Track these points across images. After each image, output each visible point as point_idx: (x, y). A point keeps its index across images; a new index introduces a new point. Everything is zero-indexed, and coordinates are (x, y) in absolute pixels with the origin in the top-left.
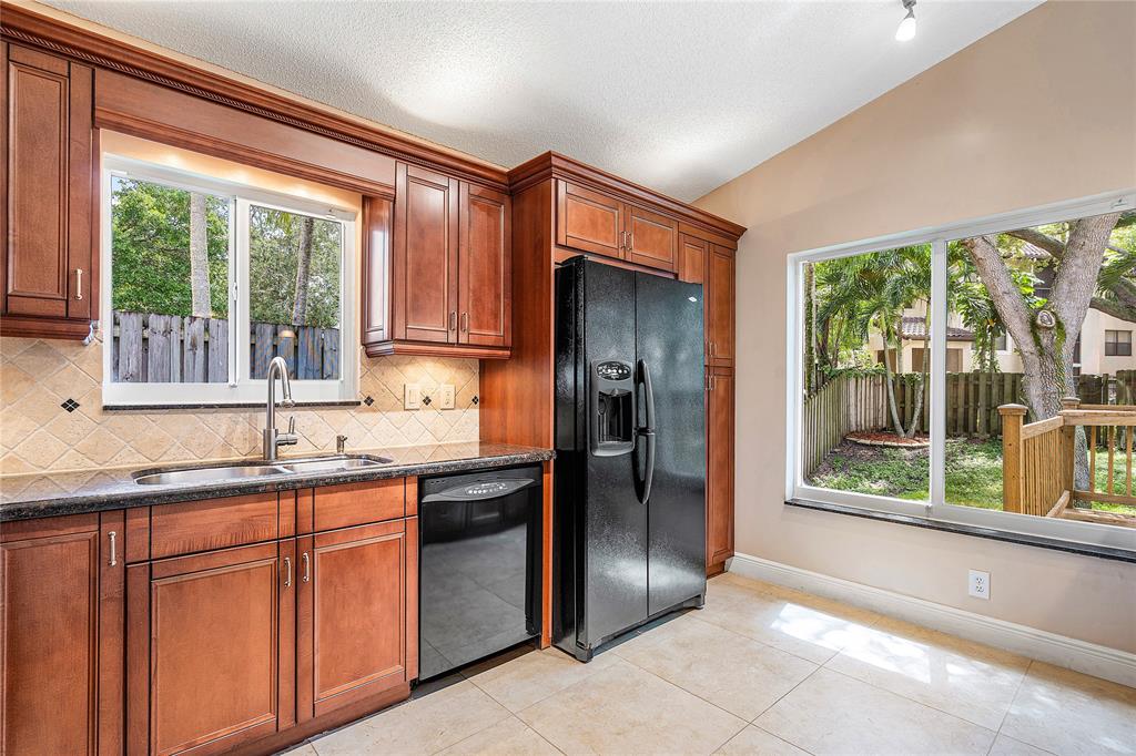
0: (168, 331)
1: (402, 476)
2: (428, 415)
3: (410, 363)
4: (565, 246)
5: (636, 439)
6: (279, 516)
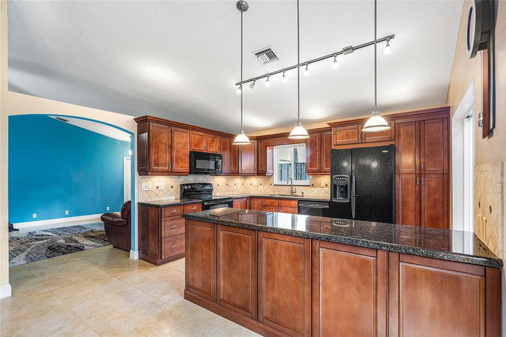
1: (294, 199)
3: (322, 176)
4: (336, 145)
5: (350, 199)
6: (276, 203)
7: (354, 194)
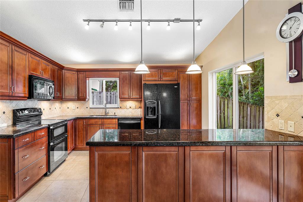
0: (114, 94)
1: (116, 118)
2: (130, 110)
4: (145, 81)
5: (158, 116)
6: (100, 122)
7: (160, 113)
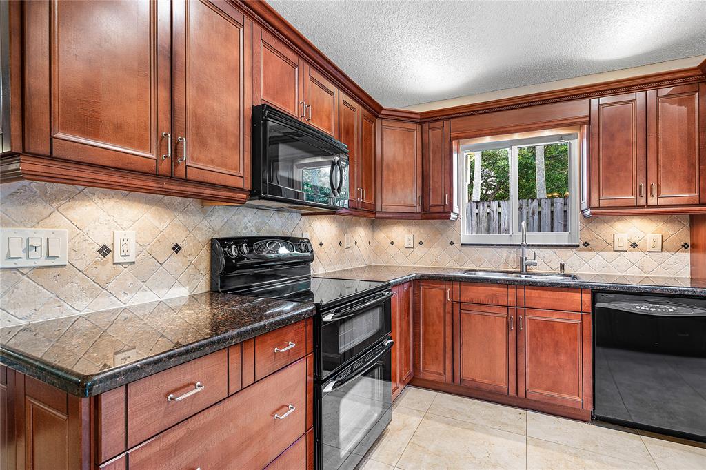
1: (580, 288)
3: (618, 220)
6: (508, 296)
